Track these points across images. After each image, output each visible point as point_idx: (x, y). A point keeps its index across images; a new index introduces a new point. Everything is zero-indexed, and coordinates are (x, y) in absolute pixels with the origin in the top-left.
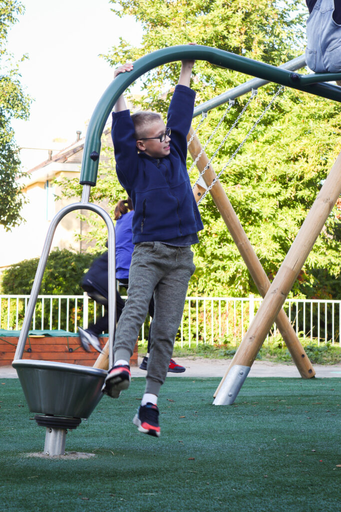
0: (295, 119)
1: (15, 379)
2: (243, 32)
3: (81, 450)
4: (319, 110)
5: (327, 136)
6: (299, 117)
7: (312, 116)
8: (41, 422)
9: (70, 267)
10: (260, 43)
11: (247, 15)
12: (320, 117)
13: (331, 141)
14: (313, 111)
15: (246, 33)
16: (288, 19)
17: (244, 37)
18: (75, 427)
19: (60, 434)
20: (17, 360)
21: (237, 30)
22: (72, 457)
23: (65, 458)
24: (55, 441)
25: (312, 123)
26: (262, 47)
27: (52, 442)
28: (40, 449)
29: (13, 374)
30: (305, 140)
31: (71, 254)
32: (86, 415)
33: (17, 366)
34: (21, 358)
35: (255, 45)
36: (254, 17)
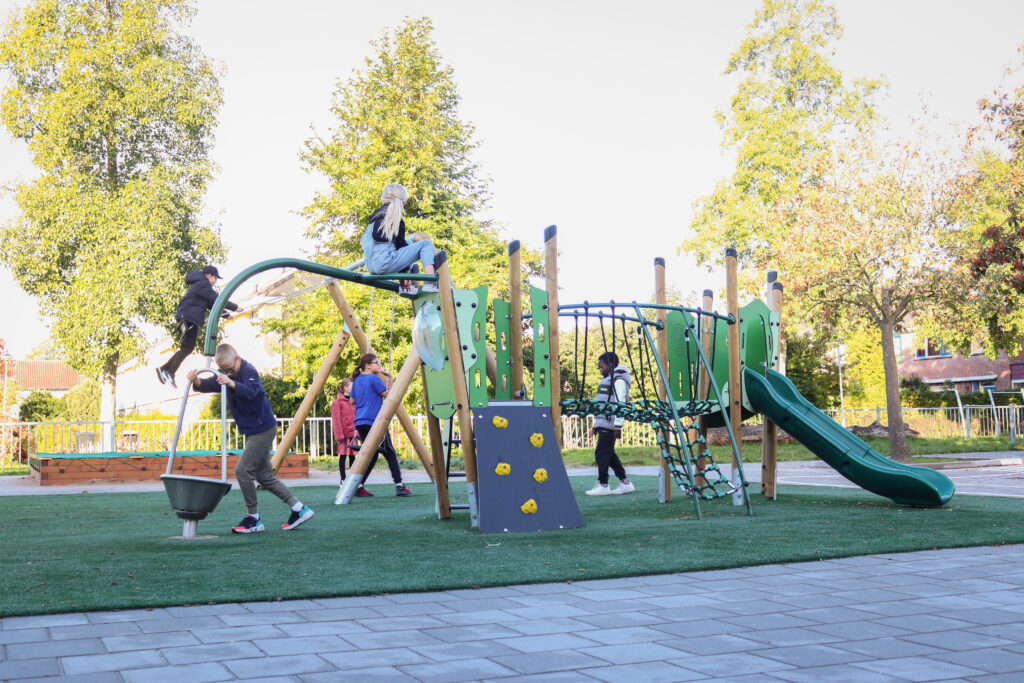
0: (461, 260)
1: (161, 492)
2: (415, 184)
3: (210, 534)
4: (482, 251)
5: (487, 274)
6: (465, 257)
7: (475, 256)
8: (181, 516)
9: (272, 391)
10: (430, 194)
11: (418, 170)
12: (482, 257)
13: (490, 278)
14: (476, 252)
15: (417, 186)
16: (455, 172)
17: (415, 189)
18: (203, 518)
19: (193, 523)
20: (167, 475)
21: (409, 183)
22: (200, 538)
23: (196, 538)
24: (189, 528)
25: (475, 264)
26: (432, 197)
27: (188, 529)
28: (181, 534)
29: (161, 487)
30: (469, 277)
31: (273, 379)
32: (211, 510)
33: (165, 480)
34: (171, 473)
35: (425, 195)
36: (424, 172)
